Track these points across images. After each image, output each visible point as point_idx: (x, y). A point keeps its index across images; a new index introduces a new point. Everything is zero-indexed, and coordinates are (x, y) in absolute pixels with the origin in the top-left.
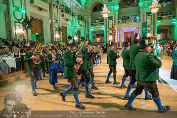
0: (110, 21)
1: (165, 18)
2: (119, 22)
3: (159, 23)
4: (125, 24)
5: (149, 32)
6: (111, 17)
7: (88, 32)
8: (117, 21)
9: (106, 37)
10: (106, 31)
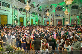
0: (52, 16)
1: (74, 16)
2: (55, 17)
3: (72, 17)
4: (57, 18)
5: (67, 21)
6: (52, 15)
7: (43, 20)
8: (54, 16)
9: (50, 22)
10: (50, 20)
